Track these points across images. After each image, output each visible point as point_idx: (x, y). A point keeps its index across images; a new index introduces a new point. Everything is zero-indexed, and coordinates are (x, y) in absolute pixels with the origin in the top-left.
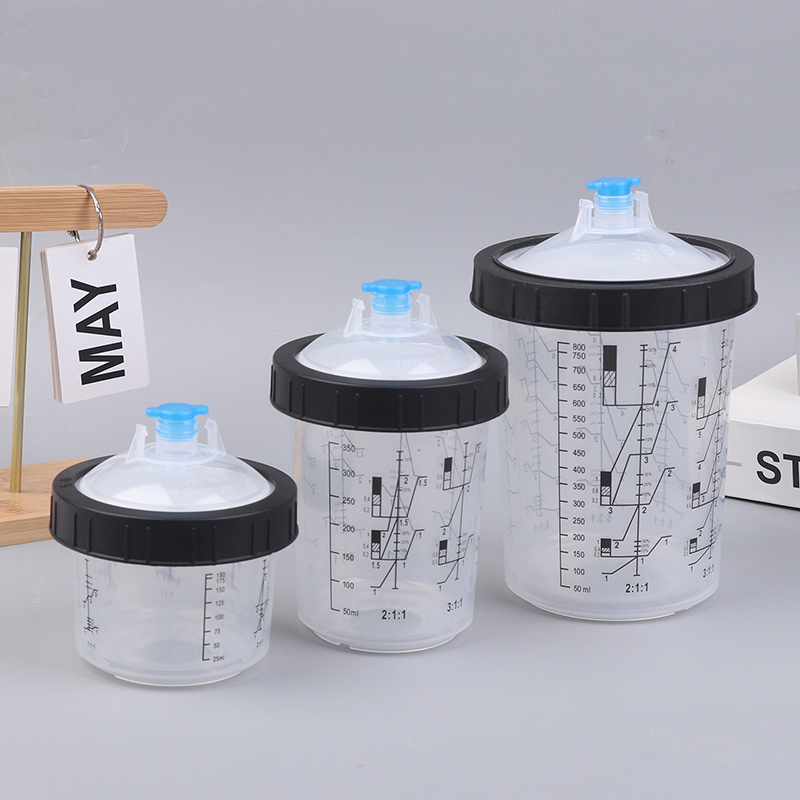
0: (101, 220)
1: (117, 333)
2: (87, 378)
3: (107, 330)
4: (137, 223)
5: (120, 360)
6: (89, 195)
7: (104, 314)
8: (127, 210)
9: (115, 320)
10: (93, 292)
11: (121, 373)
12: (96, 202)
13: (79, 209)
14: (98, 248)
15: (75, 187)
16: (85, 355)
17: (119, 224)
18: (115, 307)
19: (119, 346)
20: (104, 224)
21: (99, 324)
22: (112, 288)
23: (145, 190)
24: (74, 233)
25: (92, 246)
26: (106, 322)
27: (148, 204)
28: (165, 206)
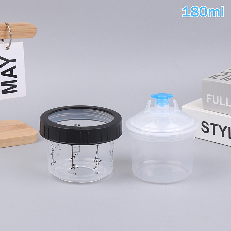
0: (11, 36)
1: (15, 77)
2: (4, 92)
3: (12, 75)
4: (25, 37)
5: (16, 86)
6: (7, 26)
7: (11, 70)
8: (22, 32)
9: (15, 72)
10: (8, 61)
11: (16, 91)
12: (9, 29)
13: (4, 31)
14: (10, 45)
15: (2, 23)
16: (4, 84)
17: (19, 37)
18: (15, 67)
19: (16, 81)
20: (12, 37)
21: (9, 73)
22: (14, 60)
23: (28, 25)
24: (2, 40)
25: (8, 45)
26: (12, 72)
27: (29, 29)
28: (36, 31)
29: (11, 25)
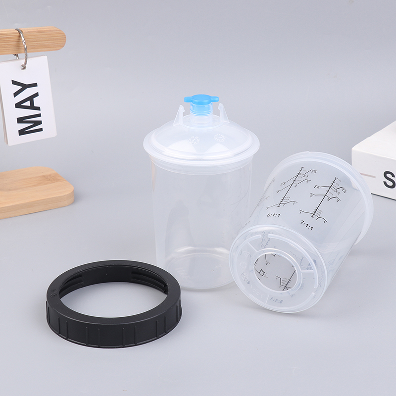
0: (25, 49)
1: (38, 109)
2: (22, 132)
3: (32, 107)
4: (49, 49)
5: (40, 123)
6: (20, 36)
7: (31, 99)
8: (43, 42)
9: (37, 102)
10: (24, 87)
11: (41, 130)
12: (23, 39)
13: (15, 43)
14: (26, 64)
16: (20, 120)
17: (39, 50)
18: (36, 95)
19: (39, 115)
20: (28, 51)
21: (28, 104)
22: (35, 85)
23: (53, 31)
24: (16, 55)
25: (23, 62)
26: (32, 103)
27: (55, 38)
28: (65, 39)
29: (27, 33)
